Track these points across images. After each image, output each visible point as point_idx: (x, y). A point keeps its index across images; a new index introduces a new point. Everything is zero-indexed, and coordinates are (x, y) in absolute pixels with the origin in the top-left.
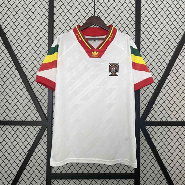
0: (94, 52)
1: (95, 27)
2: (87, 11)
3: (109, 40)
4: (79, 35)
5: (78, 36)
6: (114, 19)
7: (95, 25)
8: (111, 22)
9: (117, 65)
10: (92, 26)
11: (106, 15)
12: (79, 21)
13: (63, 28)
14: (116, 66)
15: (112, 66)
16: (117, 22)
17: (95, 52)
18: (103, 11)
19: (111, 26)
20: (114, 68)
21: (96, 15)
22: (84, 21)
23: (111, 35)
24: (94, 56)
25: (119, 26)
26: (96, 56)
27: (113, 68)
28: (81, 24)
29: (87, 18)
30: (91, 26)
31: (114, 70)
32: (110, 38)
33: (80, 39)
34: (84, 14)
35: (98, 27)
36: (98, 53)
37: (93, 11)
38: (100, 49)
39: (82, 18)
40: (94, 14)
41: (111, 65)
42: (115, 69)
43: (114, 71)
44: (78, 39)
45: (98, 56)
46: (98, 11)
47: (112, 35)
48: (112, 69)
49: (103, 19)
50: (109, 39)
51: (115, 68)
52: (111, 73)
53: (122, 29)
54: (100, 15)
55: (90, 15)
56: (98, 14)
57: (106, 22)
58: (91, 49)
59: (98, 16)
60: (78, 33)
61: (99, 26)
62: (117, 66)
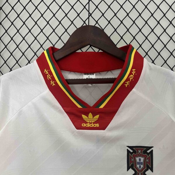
0: (87, 115)
1: (90, 50)
2: (72, 15)
3: (126, 85)
4: (50, 73)
5: (49, 77)
6: (134, 30)
7: (90, 46)
8: (128, 39)
9: (148, 151)
10: (84, 50)
11: (115, 22)
12: (54, 38)
13: (18, 54)
14: (145, 152)
15: (134, 152)
16: (140, 38)
17: (90, 115)
18: (109, 15)
19: (128, 48)
20: (140, 159)
21: (92, 23)
22: (66, 38)
23: (131, 73)
24: (89, 125)
25: (146, 46)
26: (93, 125)
27: (137, 159)
28: (59, 46)
29: (72, 30)
30: (80, 49)
31: (140, 163)
32: (128, 79)
33: (52, 83)
34: (66, 23)
35: (96, 50)
36: (97, 117)
37: (84, 15)
38: (102, 106)
39: (60, 30)
40: (87, 22)
41: (131, 151)
42: (145, 160)
43: (142, 166)
44: (48, 82)
45: (97, 125)
46: (97, 15)
47: (134, 73)
48: (135, 160)
49: (108, 31)
50: (124, 83)
51: (142, 159)
52: (133, 172)
53: (153, 54)
54: (103, 23)
55: (79, 24)
56: (97, 22)
57: (115, 39)
58: (79, 106)
59: (97, 25)
60: (48, 68)
61: (100, 49)
62: (148, 154)
